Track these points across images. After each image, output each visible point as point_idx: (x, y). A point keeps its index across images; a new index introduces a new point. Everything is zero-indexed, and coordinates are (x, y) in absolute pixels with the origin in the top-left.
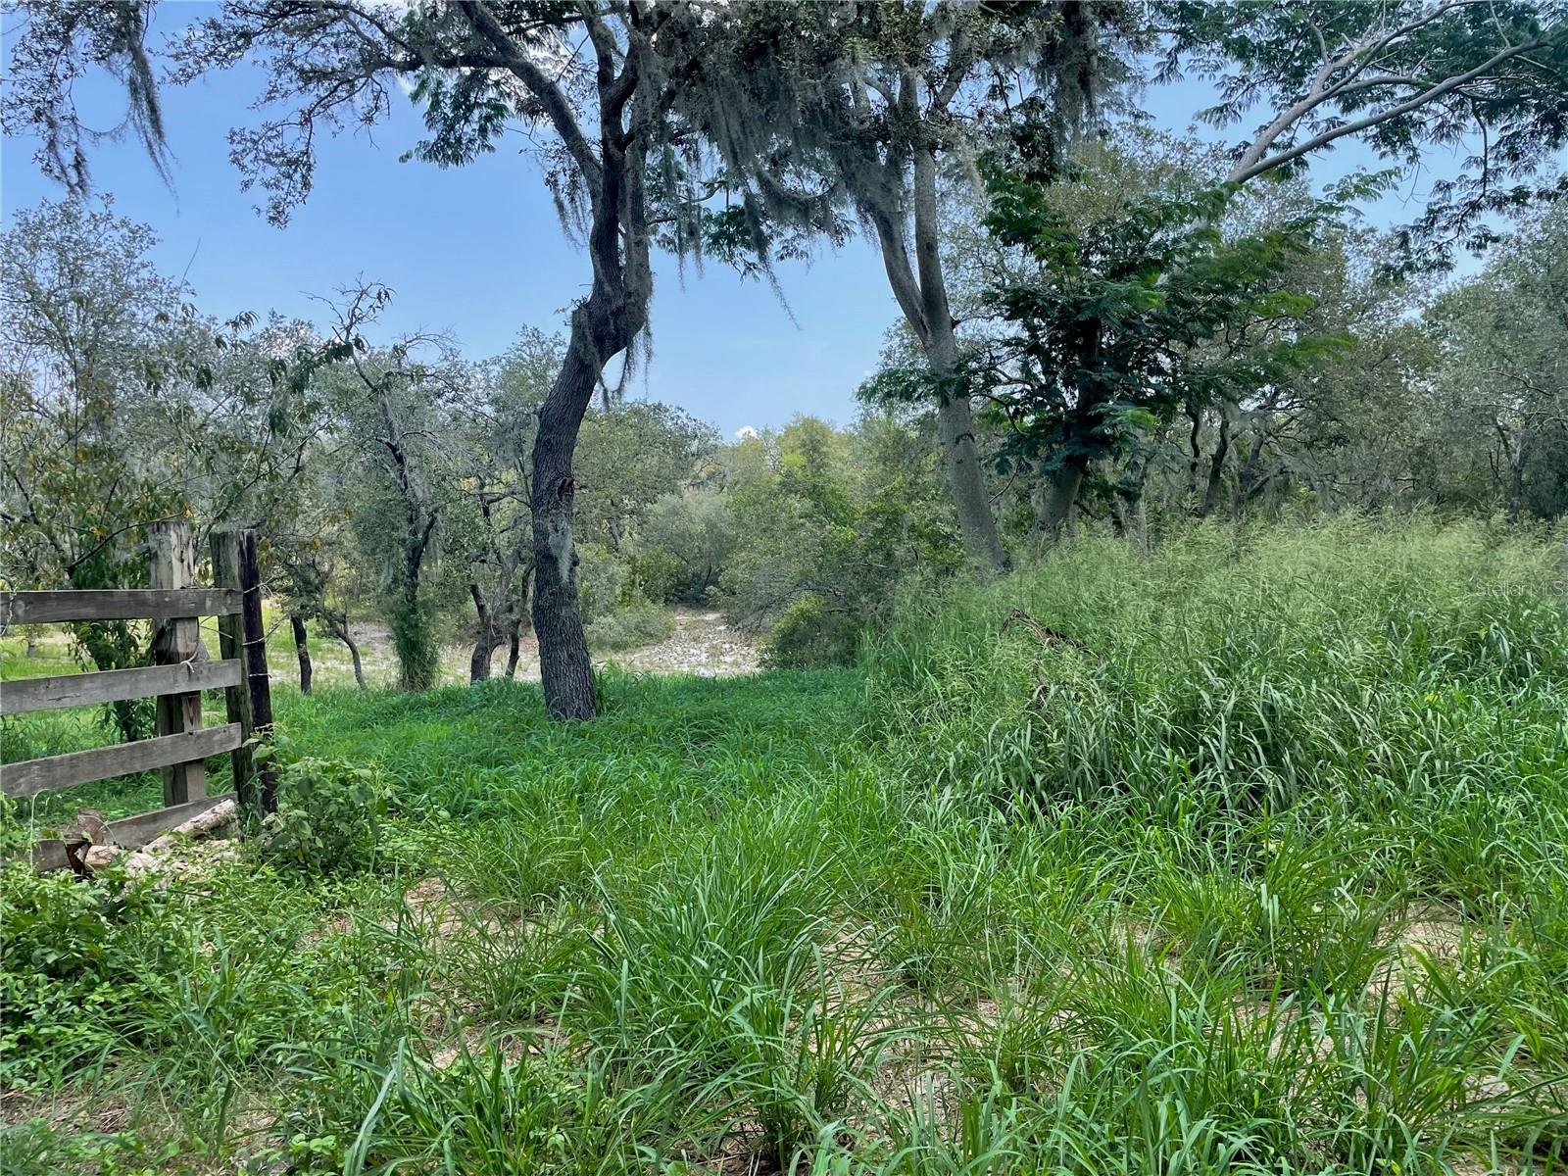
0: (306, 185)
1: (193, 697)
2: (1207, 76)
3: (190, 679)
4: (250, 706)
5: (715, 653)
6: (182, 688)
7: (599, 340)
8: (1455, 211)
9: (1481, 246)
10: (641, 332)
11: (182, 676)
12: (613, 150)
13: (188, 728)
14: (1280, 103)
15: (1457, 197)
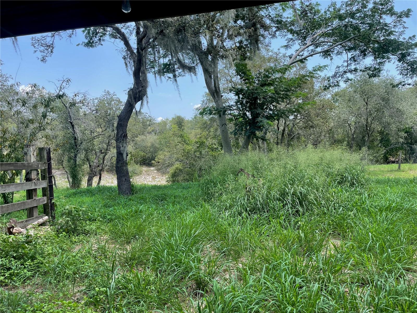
0: (52, 52)
1: (35, 190)
2: (283, 37)
3: (35, 185)
4: (49, 192)
5: (154, 178)
6: (33, 187)
7: (135, 98)
8: (341, 73)
9: (347, 82)
10: (145, 97)
11: (33, 184)
12: (140, 51)
13: (34, 198)
14: (301, 44)
15: (341, 69)
